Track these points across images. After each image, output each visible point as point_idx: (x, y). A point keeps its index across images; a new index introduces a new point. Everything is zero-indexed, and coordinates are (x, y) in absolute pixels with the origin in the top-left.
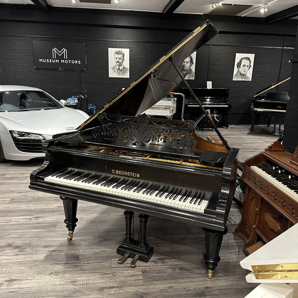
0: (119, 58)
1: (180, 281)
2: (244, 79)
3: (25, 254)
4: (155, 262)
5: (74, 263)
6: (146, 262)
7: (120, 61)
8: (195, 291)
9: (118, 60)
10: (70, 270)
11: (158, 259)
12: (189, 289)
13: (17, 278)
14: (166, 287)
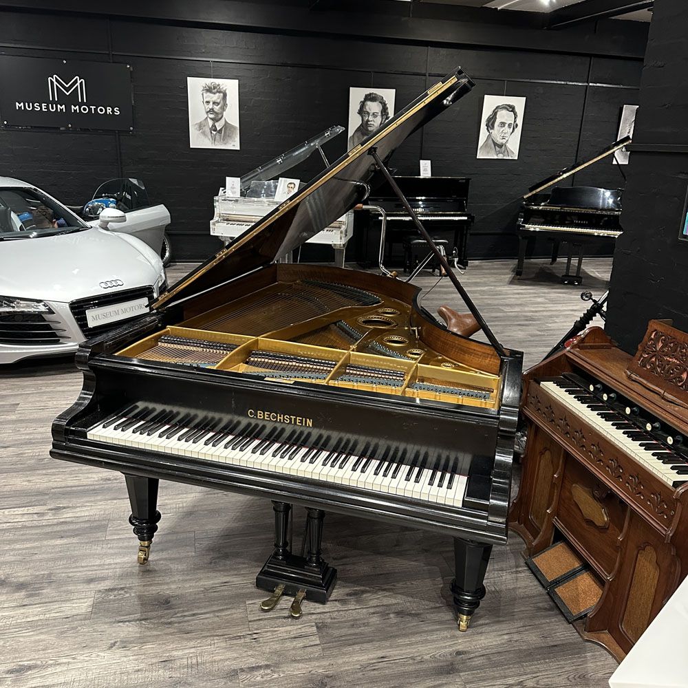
0: (214, 103)
1: (401, 641)
2: (501, 155)
3: (43, 603)
4: (343, 601)
5: (161, 617)
6: (323, 603)
7: (217, 108)
8: (435, 662)
9: (211, 106)
10: (155, 633)
11: (348, 595)
12: (422, 660)
13: (34, 662)
14: (373, 659)
